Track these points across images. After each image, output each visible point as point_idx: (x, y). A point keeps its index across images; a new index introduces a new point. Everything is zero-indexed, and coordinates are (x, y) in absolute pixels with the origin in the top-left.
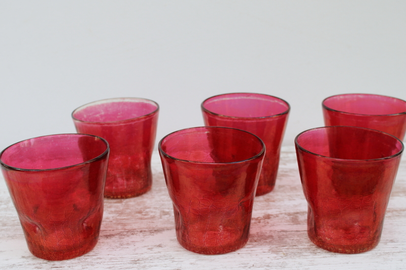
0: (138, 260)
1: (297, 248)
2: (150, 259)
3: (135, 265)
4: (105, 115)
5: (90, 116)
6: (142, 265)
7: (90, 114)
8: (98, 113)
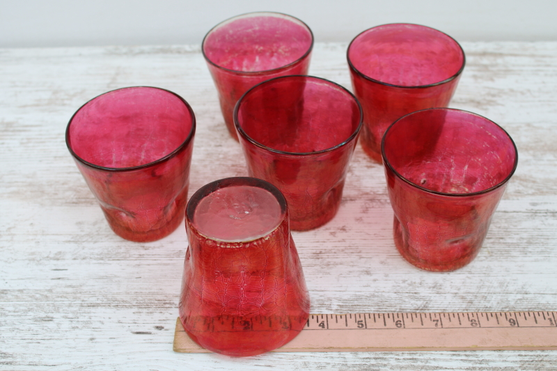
0: (321, 253)
1: (504, 243)
2: (333, 251)
3: (318, 262)
4: (260, 31)
5: (238, 31)
6: (325, 262)
7: (240, 29)
8: (251, 27)
